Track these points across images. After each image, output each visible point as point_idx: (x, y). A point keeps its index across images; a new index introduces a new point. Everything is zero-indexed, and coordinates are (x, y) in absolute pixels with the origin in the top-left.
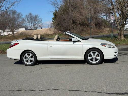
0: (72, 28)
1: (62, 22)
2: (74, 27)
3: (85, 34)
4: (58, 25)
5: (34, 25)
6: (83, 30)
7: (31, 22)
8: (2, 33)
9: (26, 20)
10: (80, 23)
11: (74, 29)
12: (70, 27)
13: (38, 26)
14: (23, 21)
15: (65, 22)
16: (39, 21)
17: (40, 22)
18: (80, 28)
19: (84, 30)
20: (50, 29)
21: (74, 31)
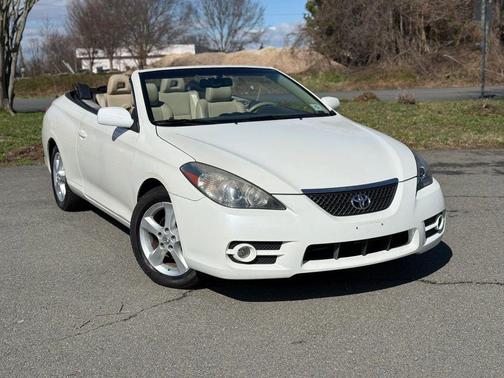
0: (390, 49)
1: (345, 20)
2: (400, 46)
3: (448, 77)
4: (330, 32)
5: (233, 32)
6: (438, 60)
7: (219, 19)
8: (95, 61)
9: (201, 12)
10: (428, 29)
11: (397, 51)
12: (379, 44)
13: (247, 38)
14: (187, 15)
15: (361, 23)
16: (250, 18)
17: (254, 21)
18: (427, 48)
19: (446, 60)
20: (292, 53)
21: (400, 64)
